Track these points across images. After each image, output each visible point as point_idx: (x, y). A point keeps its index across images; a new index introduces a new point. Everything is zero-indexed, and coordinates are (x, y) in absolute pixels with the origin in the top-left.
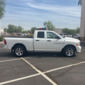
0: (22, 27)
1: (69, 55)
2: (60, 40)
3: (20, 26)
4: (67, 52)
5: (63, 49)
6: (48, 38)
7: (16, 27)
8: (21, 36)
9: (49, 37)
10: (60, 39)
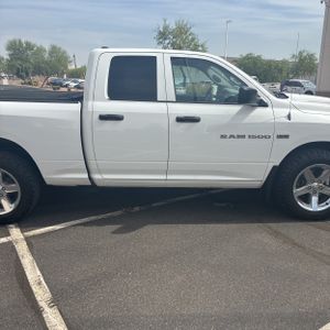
0: (65, 52)
1: (314, 206)
2: (259, 111)
3: (58, 46)
4: (298, 191)
5: (276, 172)
6: (180, 99)
7: (41, 50)
8: (65, 90)
9: (182, 91)
10: (263, 104)
